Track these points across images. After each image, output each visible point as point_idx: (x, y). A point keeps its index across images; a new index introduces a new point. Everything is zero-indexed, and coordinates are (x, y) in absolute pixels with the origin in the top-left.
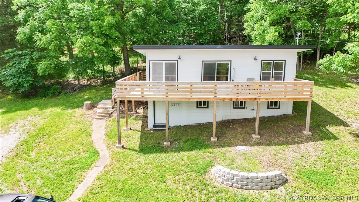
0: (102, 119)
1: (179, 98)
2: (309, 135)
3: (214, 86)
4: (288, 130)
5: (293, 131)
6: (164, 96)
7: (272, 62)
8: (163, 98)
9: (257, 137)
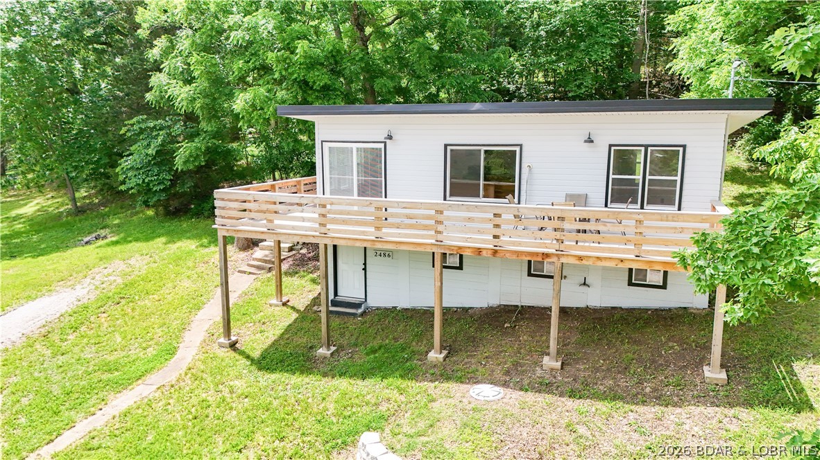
0: (250, 273)
1: (349, 239)
2: (715, 382)
3: (433, 212)
4: (661, 356)
5: (674, 364)
6: (316, 231)
7: (643, 149)
8: (314, 236)
9: (552, 367)
